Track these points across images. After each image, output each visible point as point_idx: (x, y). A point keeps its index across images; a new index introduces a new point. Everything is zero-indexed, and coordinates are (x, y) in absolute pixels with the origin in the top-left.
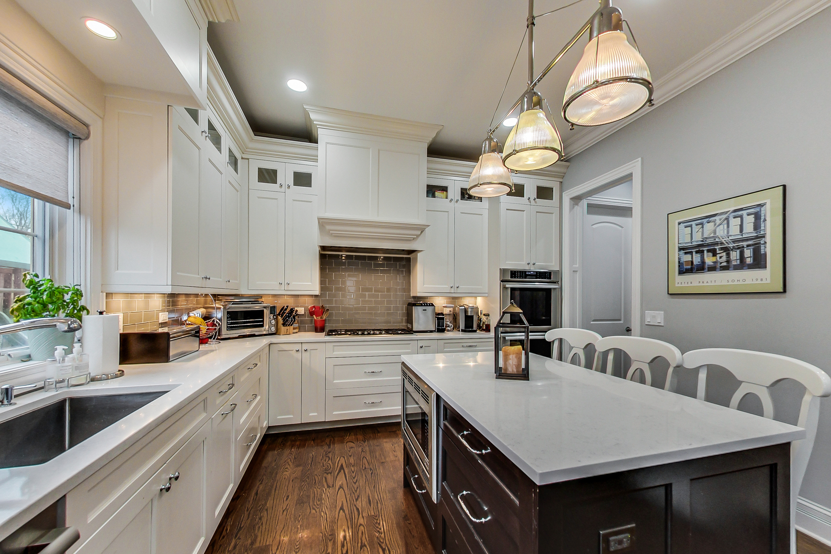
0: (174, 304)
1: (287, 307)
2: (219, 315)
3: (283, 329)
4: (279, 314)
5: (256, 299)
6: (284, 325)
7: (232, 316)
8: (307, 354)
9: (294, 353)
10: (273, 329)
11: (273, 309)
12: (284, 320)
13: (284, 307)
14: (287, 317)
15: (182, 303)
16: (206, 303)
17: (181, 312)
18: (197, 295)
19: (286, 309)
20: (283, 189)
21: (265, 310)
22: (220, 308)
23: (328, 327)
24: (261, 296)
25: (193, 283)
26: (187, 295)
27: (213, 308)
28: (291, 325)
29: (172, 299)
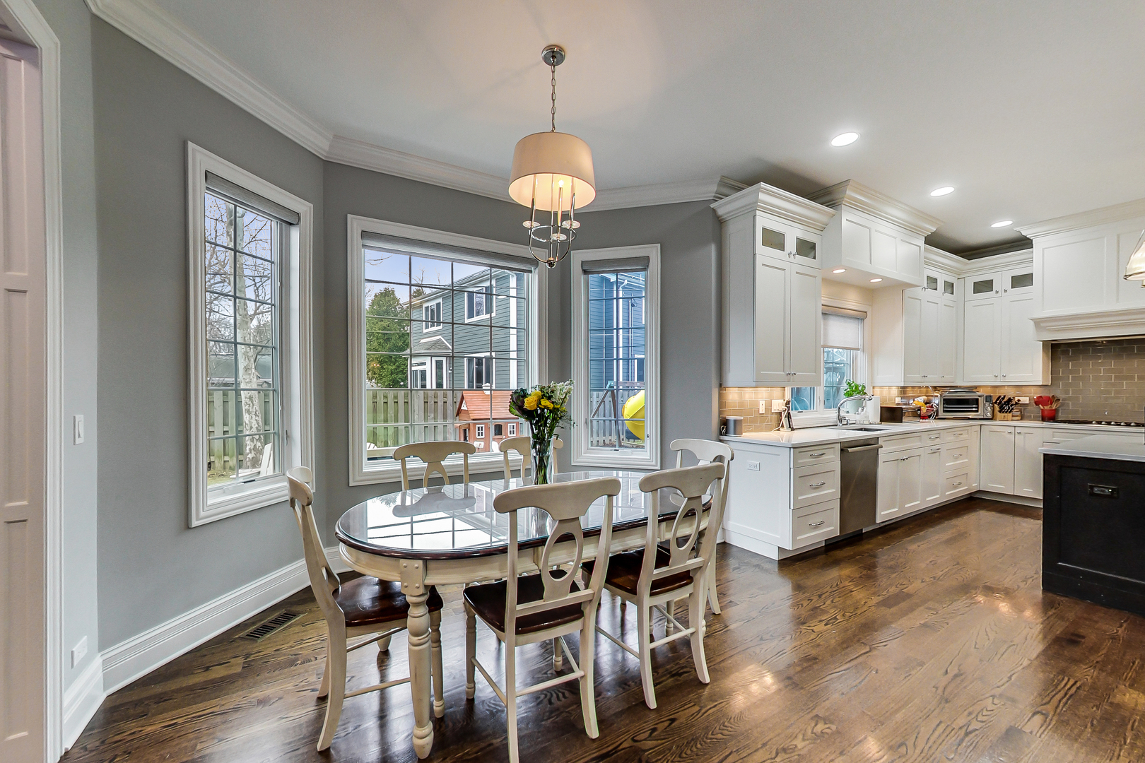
0: (904, 393)
1: (1004, 396)
2: (936, 401)
3: (999, 415)
4: (996, 403)
5: (972, 389)
6: (1000, 412)
7: (947, 402)
8: (1021, 437)
9: (1006, 434)
10: (989, 415)
11: (988, 398)
12: (1000, 407)
13: (1000, 396)
14: (1005, 405)
15: (910, 393)
16: (927, 392)
17: (909, 398)
18: (920, 387)
19: (1003, 399)
20: (999, 294)
21: (980, 398)
22: (937, 396)
23: (1061, 416)
24: (976, 387)
25: (916, 380)
26: (913, 387)
27: (932, 396)
28: (1010, 412)
29: (903, 389)
